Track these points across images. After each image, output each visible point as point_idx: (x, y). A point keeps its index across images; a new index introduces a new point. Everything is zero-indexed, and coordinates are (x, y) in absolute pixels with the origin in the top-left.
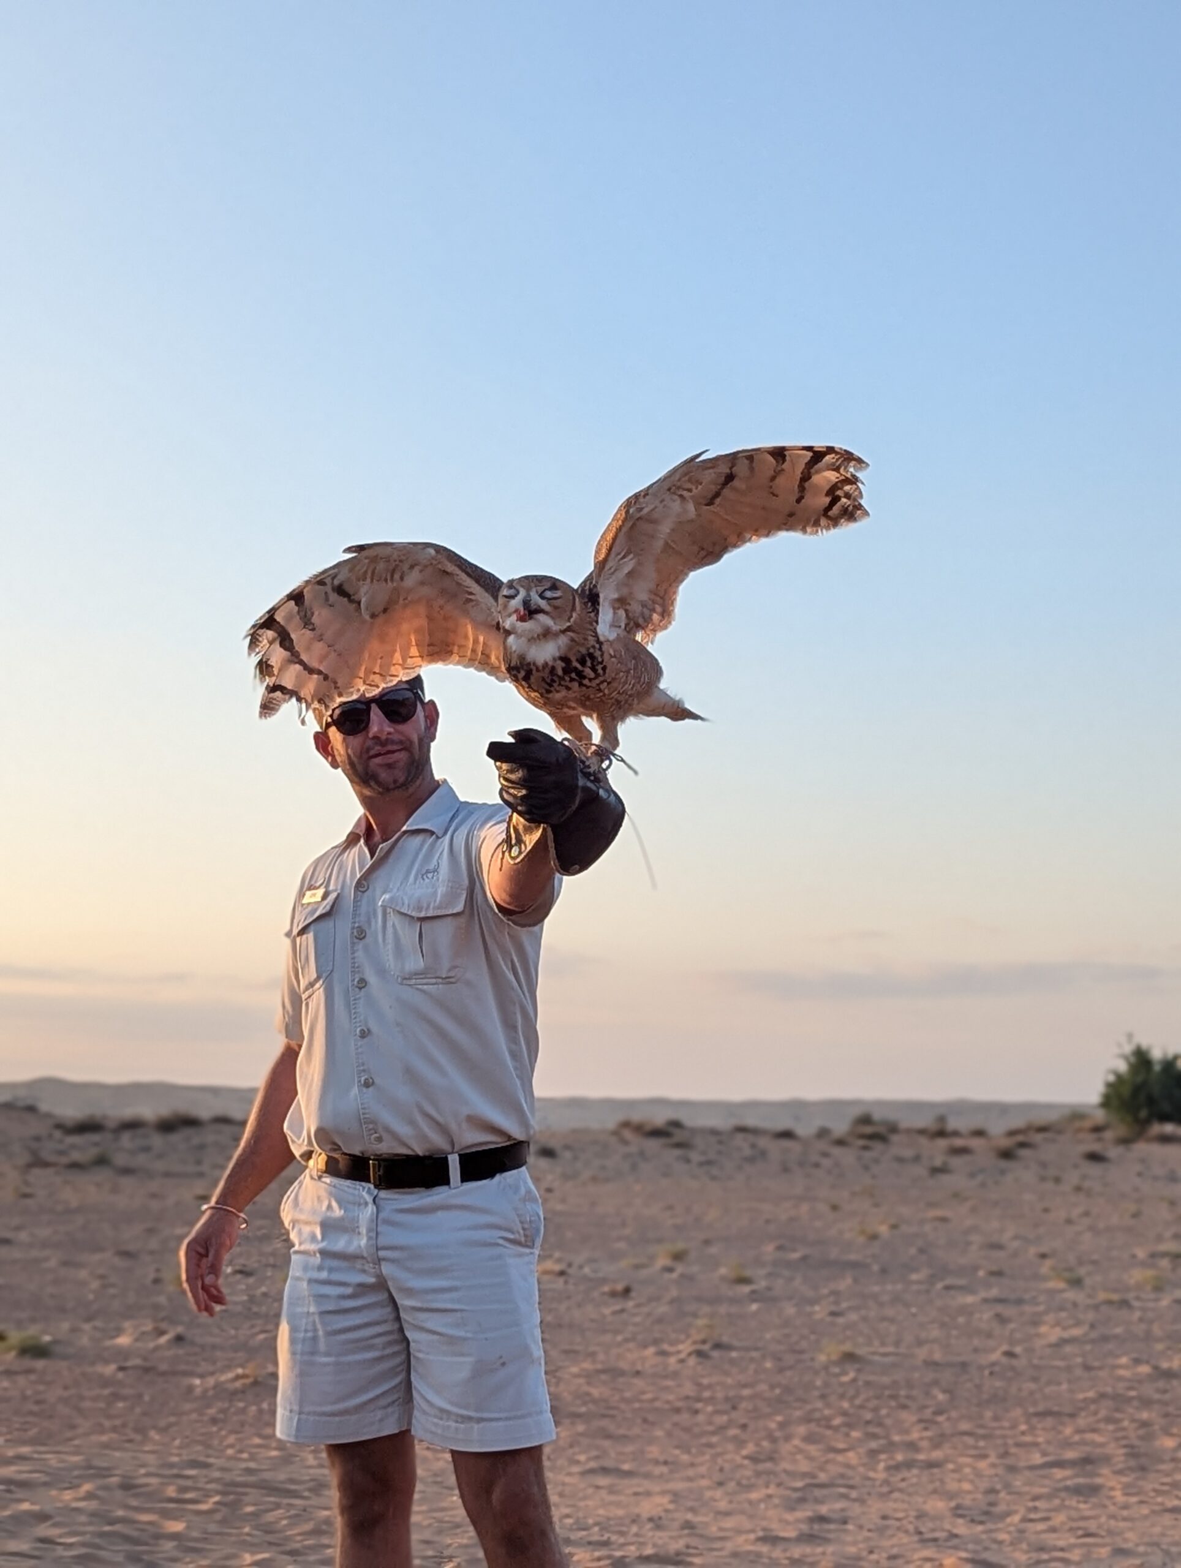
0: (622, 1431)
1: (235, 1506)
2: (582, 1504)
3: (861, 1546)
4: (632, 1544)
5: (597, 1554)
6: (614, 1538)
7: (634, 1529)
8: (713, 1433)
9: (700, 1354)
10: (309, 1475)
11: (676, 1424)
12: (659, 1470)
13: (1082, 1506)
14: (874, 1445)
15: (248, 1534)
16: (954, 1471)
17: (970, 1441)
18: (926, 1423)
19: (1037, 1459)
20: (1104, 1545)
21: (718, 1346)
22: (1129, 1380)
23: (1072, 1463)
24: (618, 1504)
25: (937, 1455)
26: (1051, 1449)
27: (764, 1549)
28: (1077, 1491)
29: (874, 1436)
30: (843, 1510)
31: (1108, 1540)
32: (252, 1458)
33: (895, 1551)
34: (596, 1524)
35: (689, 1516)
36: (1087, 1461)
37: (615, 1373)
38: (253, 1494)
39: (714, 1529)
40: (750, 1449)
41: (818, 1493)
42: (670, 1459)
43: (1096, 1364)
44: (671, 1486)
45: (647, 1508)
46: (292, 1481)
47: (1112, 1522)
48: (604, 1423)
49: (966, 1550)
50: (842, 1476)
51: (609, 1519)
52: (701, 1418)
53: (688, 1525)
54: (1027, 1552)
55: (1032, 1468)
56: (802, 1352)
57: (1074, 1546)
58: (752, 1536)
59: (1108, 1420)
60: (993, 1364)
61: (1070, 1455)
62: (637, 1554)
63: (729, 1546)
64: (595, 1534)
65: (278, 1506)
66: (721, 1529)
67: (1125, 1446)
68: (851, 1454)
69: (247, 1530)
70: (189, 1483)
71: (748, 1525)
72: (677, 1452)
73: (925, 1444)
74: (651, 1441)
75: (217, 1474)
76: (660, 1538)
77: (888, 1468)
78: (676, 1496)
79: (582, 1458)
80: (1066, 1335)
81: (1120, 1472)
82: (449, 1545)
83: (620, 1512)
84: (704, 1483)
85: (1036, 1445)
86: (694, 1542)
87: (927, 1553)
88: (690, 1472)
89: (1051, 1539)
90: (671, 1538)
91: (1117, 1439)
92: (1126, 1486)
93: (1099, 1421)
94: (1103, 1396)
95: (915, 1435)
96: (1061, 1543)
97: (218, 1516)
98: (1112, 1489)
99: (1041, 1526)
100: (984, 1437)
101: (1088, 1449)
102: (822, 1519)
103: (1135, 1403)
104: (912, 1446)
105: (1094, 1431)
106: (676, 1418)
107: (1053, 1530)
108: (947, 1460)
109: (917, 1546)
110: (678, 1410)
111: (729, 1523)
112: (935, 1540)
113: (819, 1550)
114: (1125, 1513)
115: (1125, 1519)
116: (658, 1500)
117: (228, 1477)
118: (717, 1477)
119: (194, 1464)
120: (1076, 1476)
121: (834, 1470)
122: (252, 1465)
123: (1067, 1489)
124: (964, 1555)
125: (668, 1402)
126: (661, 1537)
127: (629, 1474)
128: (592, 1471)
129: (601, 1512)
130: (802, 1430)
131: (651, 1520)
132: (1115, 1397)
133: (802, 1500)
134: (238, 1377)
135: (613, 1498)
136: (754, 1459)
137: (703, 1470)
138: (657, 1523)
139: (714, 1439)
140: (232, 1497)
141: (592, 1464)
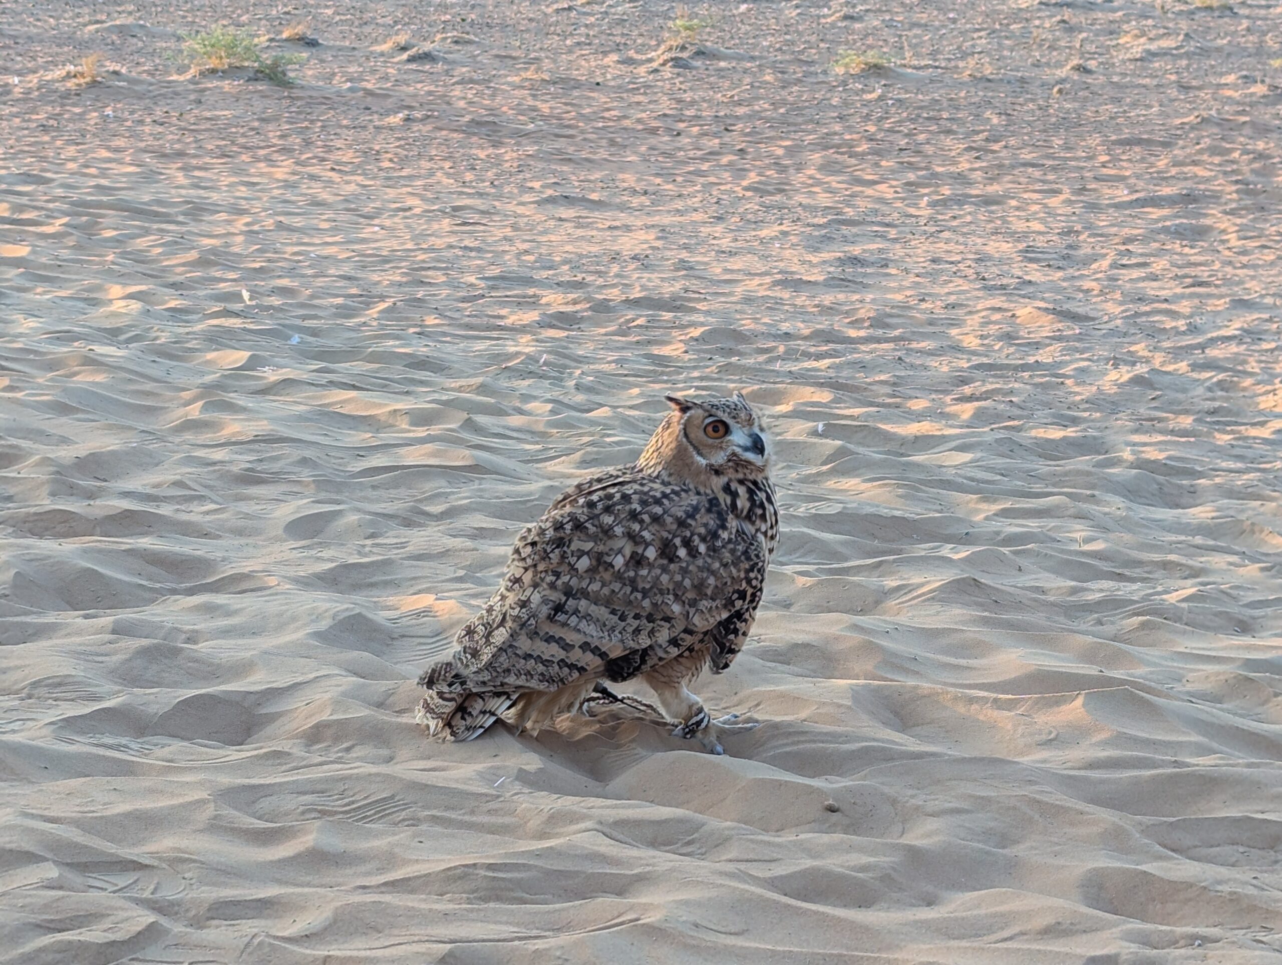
0: (584, 155)
1: (89, 230)
2: (544, 239)
3: (908, 293)
4: (614, 286)
5: (571, 296)
6: (589, 278)
7: (615, 269)
8: (703, 159)
9: (677, 62)
10: (181, 196)
11: (652, 148)
12: (636, 201)
13: (1187, 250)
14: (911, 176)
15: (113, 263)
16: (1018, 209)
17: (1037, 173)
18: (979, 152)
19: (1123, 194)
20: (1221, 297)
21: (700, 53)
22: (1238, 103)
23: (1170, 201)
24: (590, 240)
25: (994, 189)
26: (1141, 184)
27: (786, 295)
28: (1178, 233)
29: (911, 166)
30: (880, 251)
31: (1223, 290)
32: (103, 173)
33: (952, 299)
34: (565, 262)
35: (684, 255)
36: (1188, 198)
37: (567, 84)
38: (111, 217)
39: (718, 271)
40: (753, 177)
41: (845, 230)
42: (651, 189)
43: (1194, 83)
44: (656, 220)
45: (628, 244)
46: (159, 202)
47: (1229, 269)
48: (560, 144)
49: (1043, 299)
50: (876, 212)
51: (581, 256)
52: (685, 140)
53: (683, 265)
54: (1121, 303)
55: (1118, 206)
56: (811, 63)
57: (1183, 296)
58: (768, 280)
59: (1214, 151)
60: (1062, 81)
61: (1166, 191)
62: (624, 297)
63: (739, 290)
64: (565, 274)
65: (147, 232)
66: (726, 271)
67: (1237, 182)
68: (882, 187)
69: (110, 258)
70: (24, 200)
71: (760, 267)
72: (658, 180)
73: (978, 175)
74: (623, 167)
75: (59, 192)
76: (649, 280)
77: (933, 204)
78: (664, 232)
79: (537, 185)
80: (1153, 47)
81: (1232, 212)
82: (377, 283)
83: (595, 249)
84: (698, 217)
85: (1123, 179)
86: (694, 284)
87: (997, 302)
88: (679, 204)
89: (1151, 289)
90: (663, 280)
91: (1225, 173)
92: (1242, 228)
93: (1201, 152)
94: (1204, 120)
95: (964, 165)
96: (1164, 293)
97: (71, 241)
98: (1224, 231)
99: (1136, 273)
100: (1054, 169)
101: (1189, 184)
102: (855, 261)
103: (1247, 131)
104: (961, 178)
105: (1195, 163)
106: (653, 141)
107: (1154, 278)
108: (1007, 196)
109: (980, 294)
110: (654, 131)
111: (737, 263)
112: (1003, 287)
113: (856, 297)
114: (1244, 259)
115: (1244, 266)
116: (642, 235)
117: (75, 196)
118: (713, 210)
119: (27, 178)
120: (1176, 216)
121: (862, 204)
122: (104, 182)
123: (1166, 230)
124: (1042, 305)
125: (639, 121)
126: (652, 279)
127: (599, 205)
128: (551, 200)
129: (569, 248)
130: (817, 157)
131: (635, 258)
132: (1222, 123)
133: (828, 239)
134: (69, 76)
135: (580, 232)
136: (758, 190)
137: (695, 202)
138: (643, 262)
139: (705, 167)
140: (84, 219)
141: (549, 192)
